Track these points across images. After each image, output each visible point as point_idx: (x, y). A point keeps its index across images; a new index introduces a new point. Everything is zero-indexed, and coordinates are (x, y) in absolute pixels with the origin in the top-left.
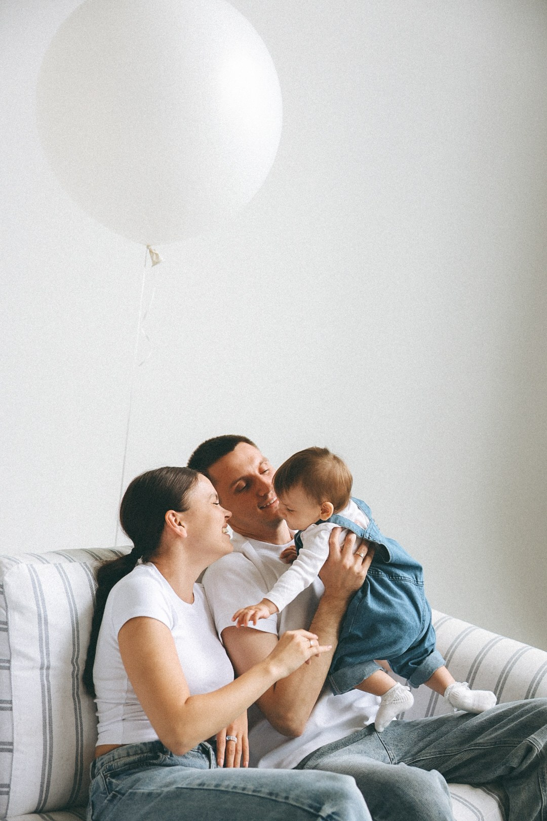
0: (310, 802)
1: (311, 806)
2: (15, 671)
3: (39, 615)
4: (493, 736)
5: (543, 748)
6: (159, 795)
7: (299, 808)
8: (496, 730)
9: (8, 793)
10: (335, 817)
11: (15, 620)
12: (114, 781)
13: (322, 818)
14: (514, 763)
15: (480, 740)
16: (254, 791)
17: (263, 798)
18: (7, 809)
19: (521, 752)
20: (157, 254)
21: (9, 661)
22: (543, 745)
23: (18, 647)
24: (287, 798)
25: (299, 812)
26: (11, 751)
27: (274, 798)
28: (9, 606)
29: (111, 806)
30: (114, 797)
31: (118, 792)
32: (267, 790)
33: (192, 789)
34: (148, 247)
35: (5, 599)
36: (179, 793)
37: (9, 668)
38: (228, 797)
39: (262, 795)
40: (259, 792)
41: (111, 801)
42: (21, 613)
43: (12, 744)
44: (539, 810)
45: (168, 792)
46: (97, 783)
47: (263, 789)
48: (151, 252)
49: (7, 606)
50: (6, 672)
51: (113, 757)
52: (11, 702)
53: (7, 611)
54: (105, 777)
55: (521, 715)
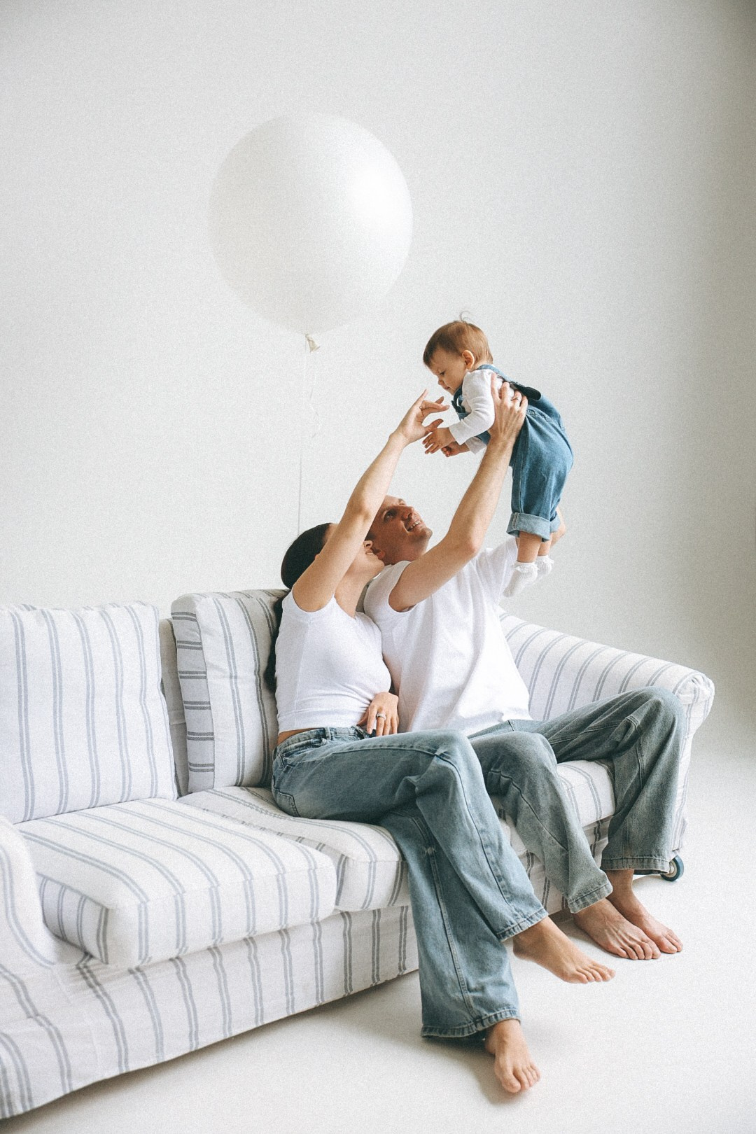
0: (428, 747)
1: (429, 750)
2: (210, 679)
3: (225, 637)
4: (602, 720)
5: (641, 724)
6: (320, 761)
7: (421, 752)
8: (605, 715)
9: (213, 770)
10: (445, 754)
11: (207, 642)
12: (288, 758)
13: (437, 756)
14: (618, 738)
15: (592, 725)
16: (389, 746)
17: (394, 749)
18: (214, 782)
19: (623, 729)
20: (312, 341)
21: (205, 673)
22: (639, 722)
23: (210, 661)
24: (412, 747)
25: (421, 755)
26: (213, 739)
27: (402, 748)
28: (202, 630)
29: (286, 775)
30: (288, 768)
31: (291, 765)
32: (398, 744)
33: (344, 753)
34: (306, 335)
35: (198, 624)
36: (335, 757)
37: (205, 678)
38: (369, 753)
39: (395, 748)
40: (392, 746)
41: (286, 772)
42: (210, 634)
43: (213, 734)
44: (637, 772)
45: (327, 758)
46: (277, 762)
47: (395, 744)
48: (309, 340)
49: (200, 631)
50: (203, 681)
51: (288, 743)
52: (209, 703)
53: (200, 634)
54: (282, 757)
55: (624, 702)
